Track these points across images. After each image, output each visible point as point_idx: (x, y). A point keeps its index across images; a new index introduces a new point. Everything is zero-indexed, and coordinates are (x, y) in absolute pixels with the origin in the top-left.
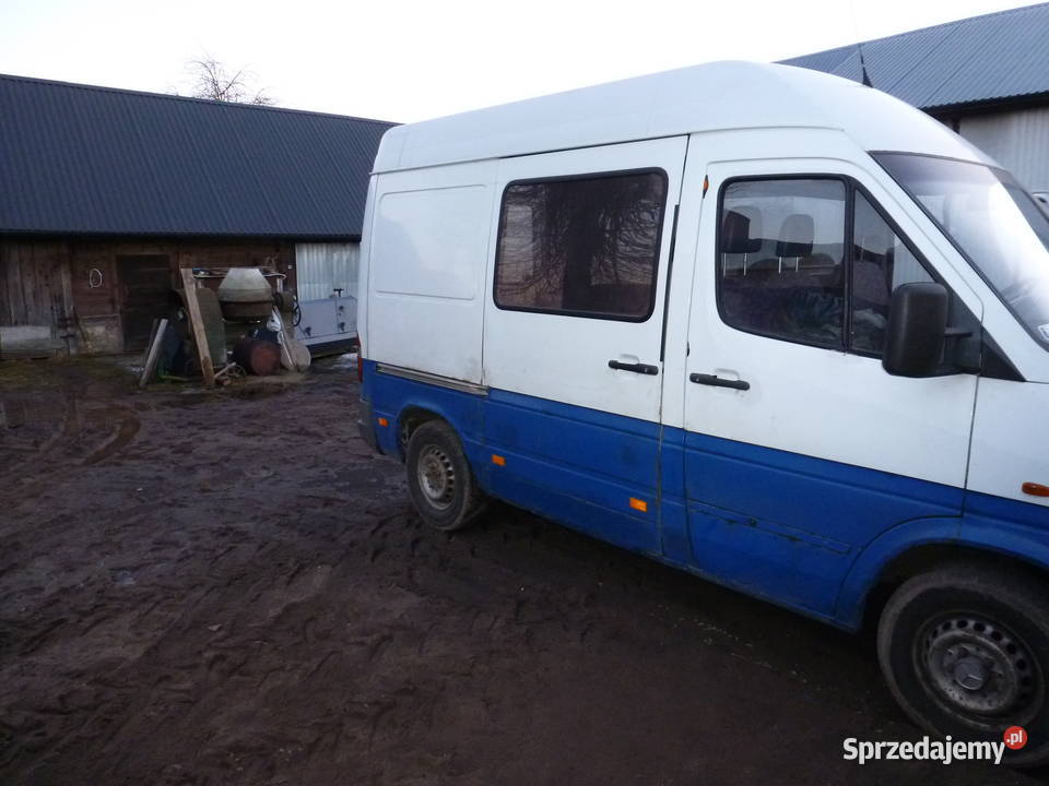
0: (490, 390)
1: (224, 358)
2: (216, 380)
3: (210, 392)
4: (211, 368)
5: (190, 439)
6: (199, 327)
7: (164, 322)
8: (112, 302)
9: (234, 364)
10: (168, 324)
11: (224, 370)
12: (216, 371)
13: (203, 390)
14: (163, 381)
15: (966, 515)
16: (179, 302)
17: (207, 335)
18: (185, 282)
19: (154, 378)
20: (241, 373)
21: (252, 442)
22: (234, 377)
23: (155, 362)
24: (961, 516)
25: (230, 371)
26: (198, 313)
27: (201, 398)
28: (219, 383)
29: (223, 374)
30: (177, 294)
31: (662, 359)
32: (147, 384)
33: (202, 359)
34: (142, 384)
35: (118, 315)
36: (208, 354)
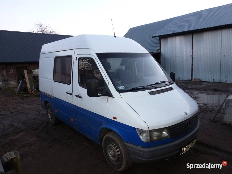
0: (54, 97)
1: (33, 88)
2: (31, 93)
3: (29, 96)
4: (30, 90)
5: (18, 106)
6: (28, 82)
7: (21, 81)
8: (15, 76)
9: (36, 89)
10: (22, 81)
11: (34, 91)
12: (31, 91)
13: (28, 95)
14: (20, 93)
15: (108, 123)
16: (24, 77)
17: (29, 84)
18: (25, 73)
19: (19, 93)
20: (37, 91)
21: (30, 107)
22: (35, 92)
23: (19, 89)
24: (107, 123)
25: (35, 91)
26: (28, 79)
27: (27, 97)
28: (32, 94)
29: (33, 92)
30: (23, 75)
31: (72, 92)
32: (17, 94)
33: (28, 89)
34: (16, 94)
35: (16, 79)
36: (30, 88)
